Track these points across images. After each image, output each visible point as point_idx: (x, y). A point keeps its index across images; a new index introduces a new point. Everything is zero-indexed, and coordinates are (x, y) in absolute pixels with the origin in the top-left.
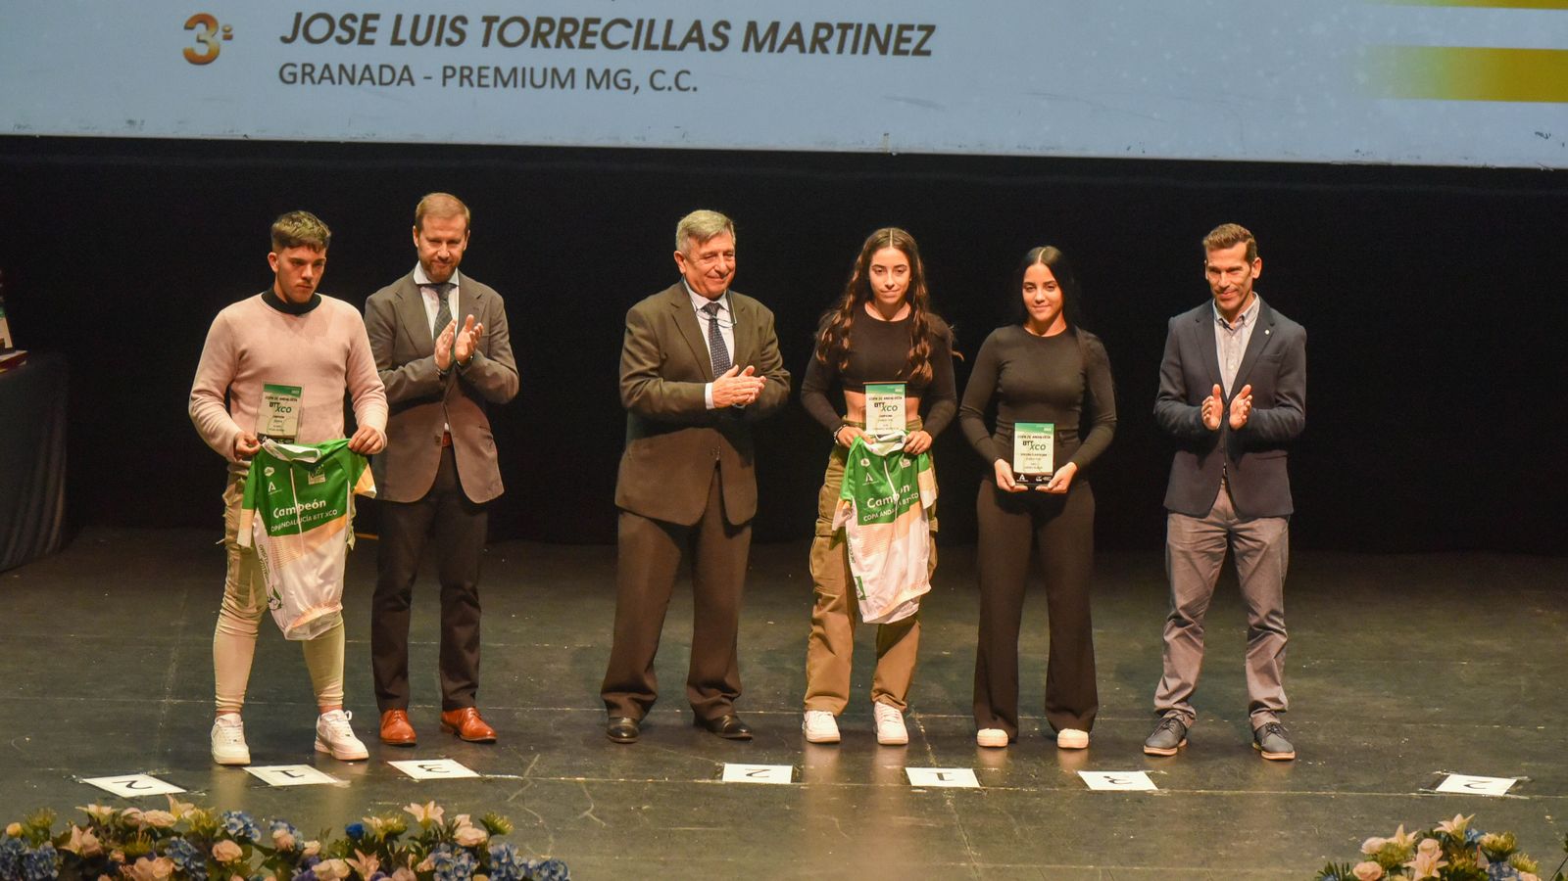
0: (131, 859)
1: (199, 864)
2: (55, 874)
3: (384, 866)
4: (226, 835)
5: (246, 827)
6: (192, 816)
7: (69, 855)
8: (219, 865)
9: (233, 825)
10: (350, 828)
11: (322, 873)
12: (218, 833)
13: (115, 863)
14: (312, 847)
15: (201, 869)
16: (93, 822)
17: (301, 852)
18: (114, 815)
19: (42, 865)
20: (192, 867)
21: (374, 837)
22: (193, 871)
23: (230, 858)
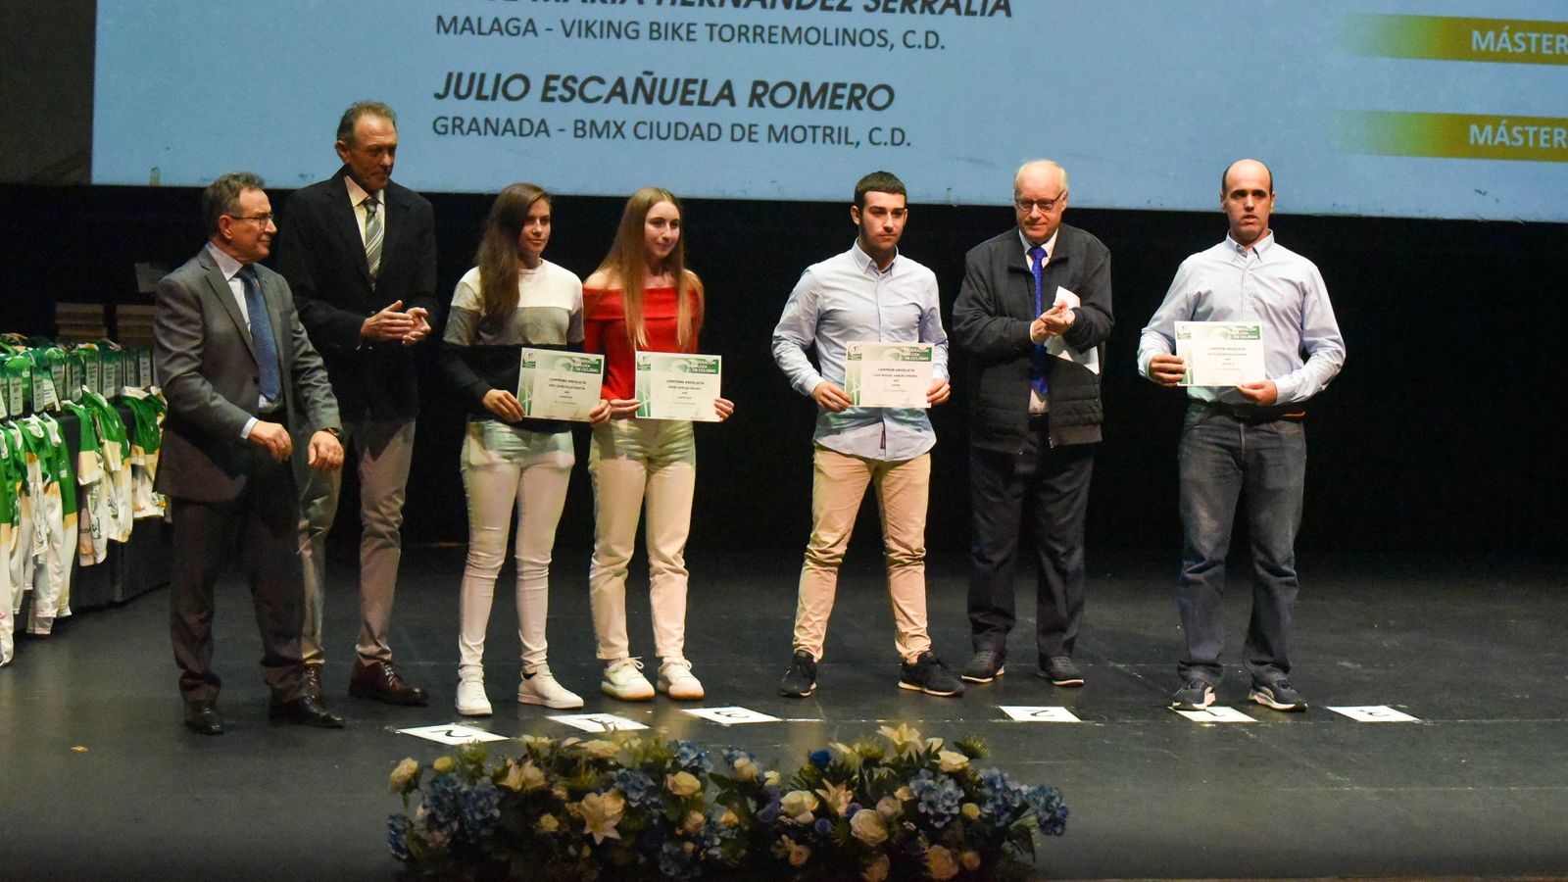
0: (577, 795)
1: (655, 799)
2: (497, 813)
3: (857, 795)
4: (677, 768)
5: (699, 757)
6: (639, 745)
7: (508, 790)
8: (675, 799)
9: (685, 755)
10: (815, 755)
11: (792, 806)
12: (669, 765)
13: (558, 801)
14: (772, 777)
15: (655, 805)
16: (532, 753)
17: (763, 783)
18: (553, 747)
19: (481, 803)
20: (648, 802)
21: (843, 764)
22: (647, 807)
23: (690, 792)
